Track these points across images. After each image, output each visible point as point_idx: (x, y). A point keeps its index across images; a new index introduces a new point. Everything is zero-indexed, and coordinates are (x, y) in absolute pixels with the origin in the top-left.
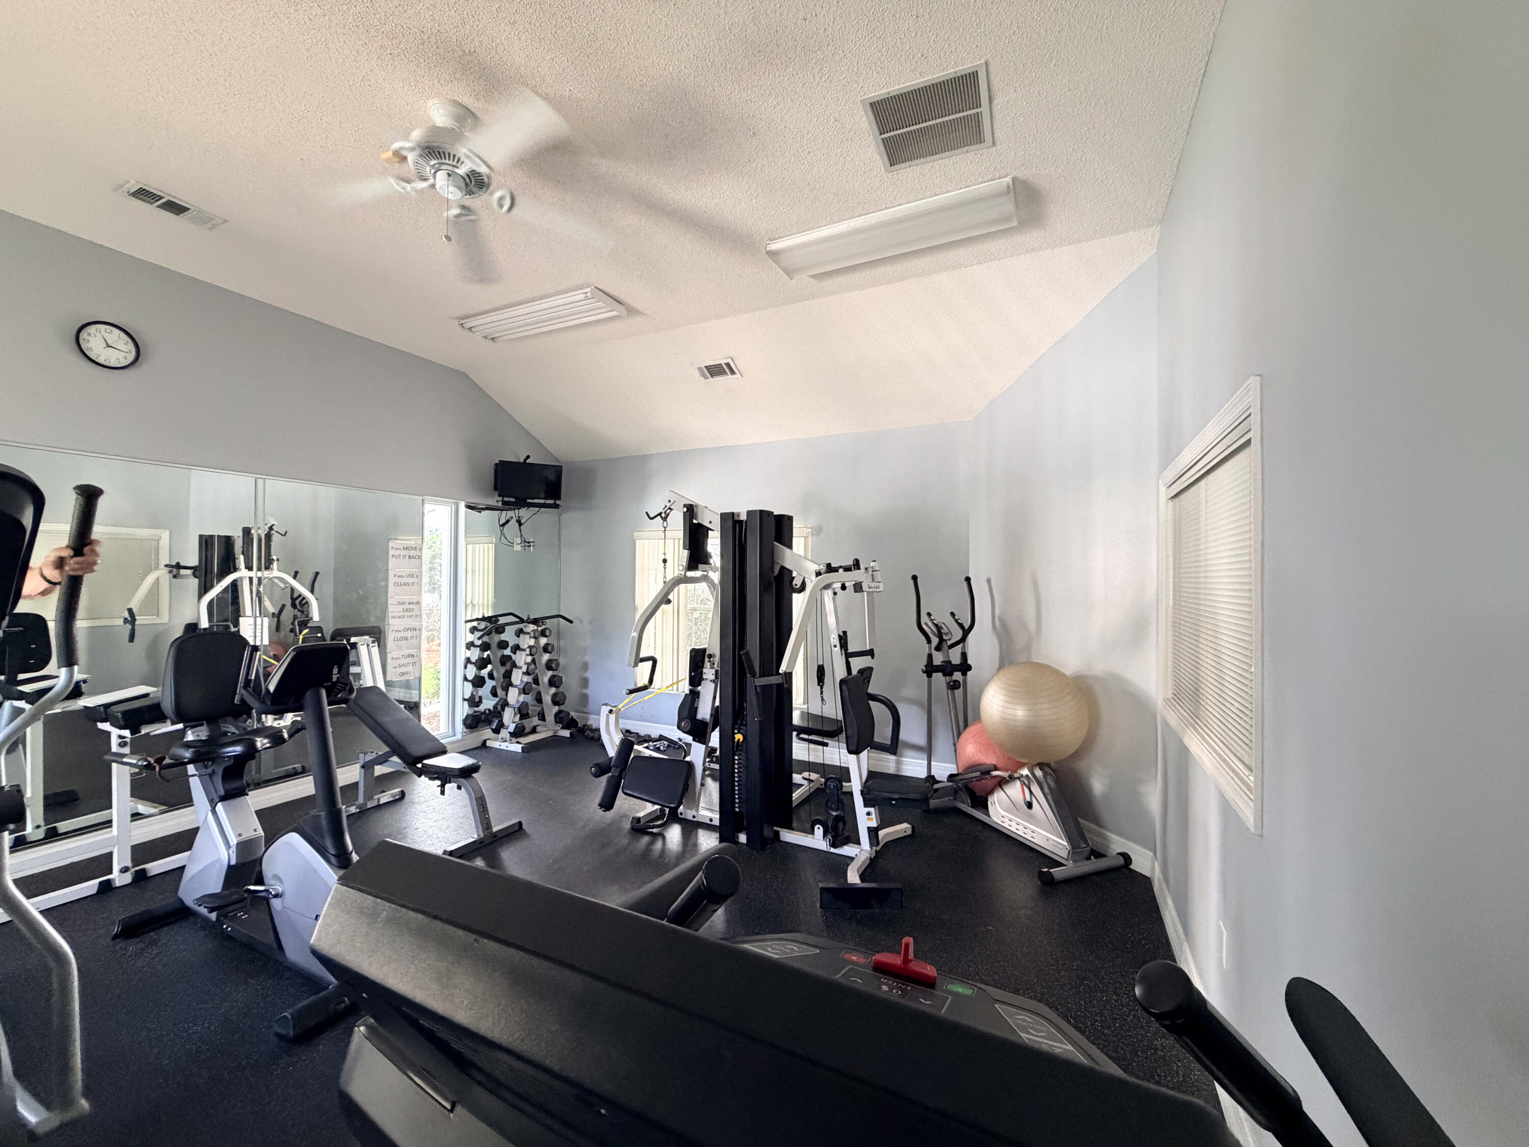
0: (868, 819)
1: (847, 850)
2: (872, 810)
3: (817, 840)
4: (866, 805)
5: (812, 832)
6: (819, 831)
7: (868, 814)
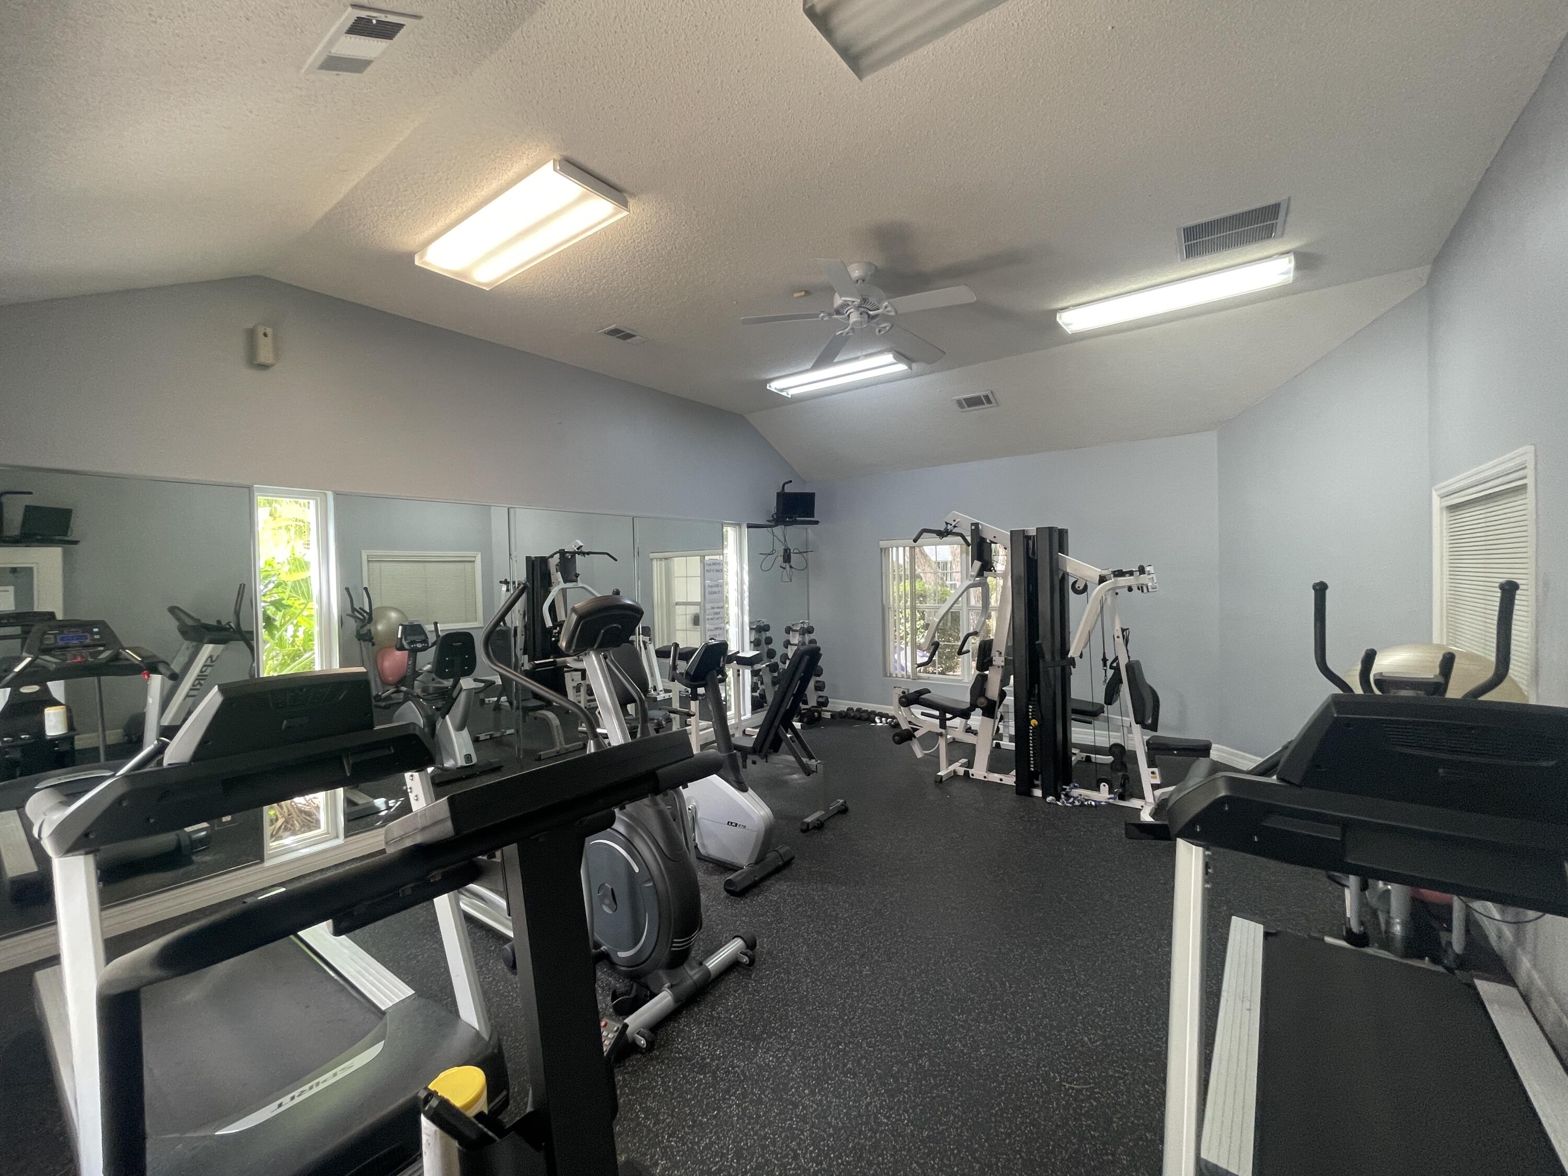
0: (1152, 777)
1: (1135, 803)
2: (1156, 770)
3: (1103, 795)
4: (1149, 767)
5: (1097, 789)
6: (1104, 788)
7: (1153, 773)
